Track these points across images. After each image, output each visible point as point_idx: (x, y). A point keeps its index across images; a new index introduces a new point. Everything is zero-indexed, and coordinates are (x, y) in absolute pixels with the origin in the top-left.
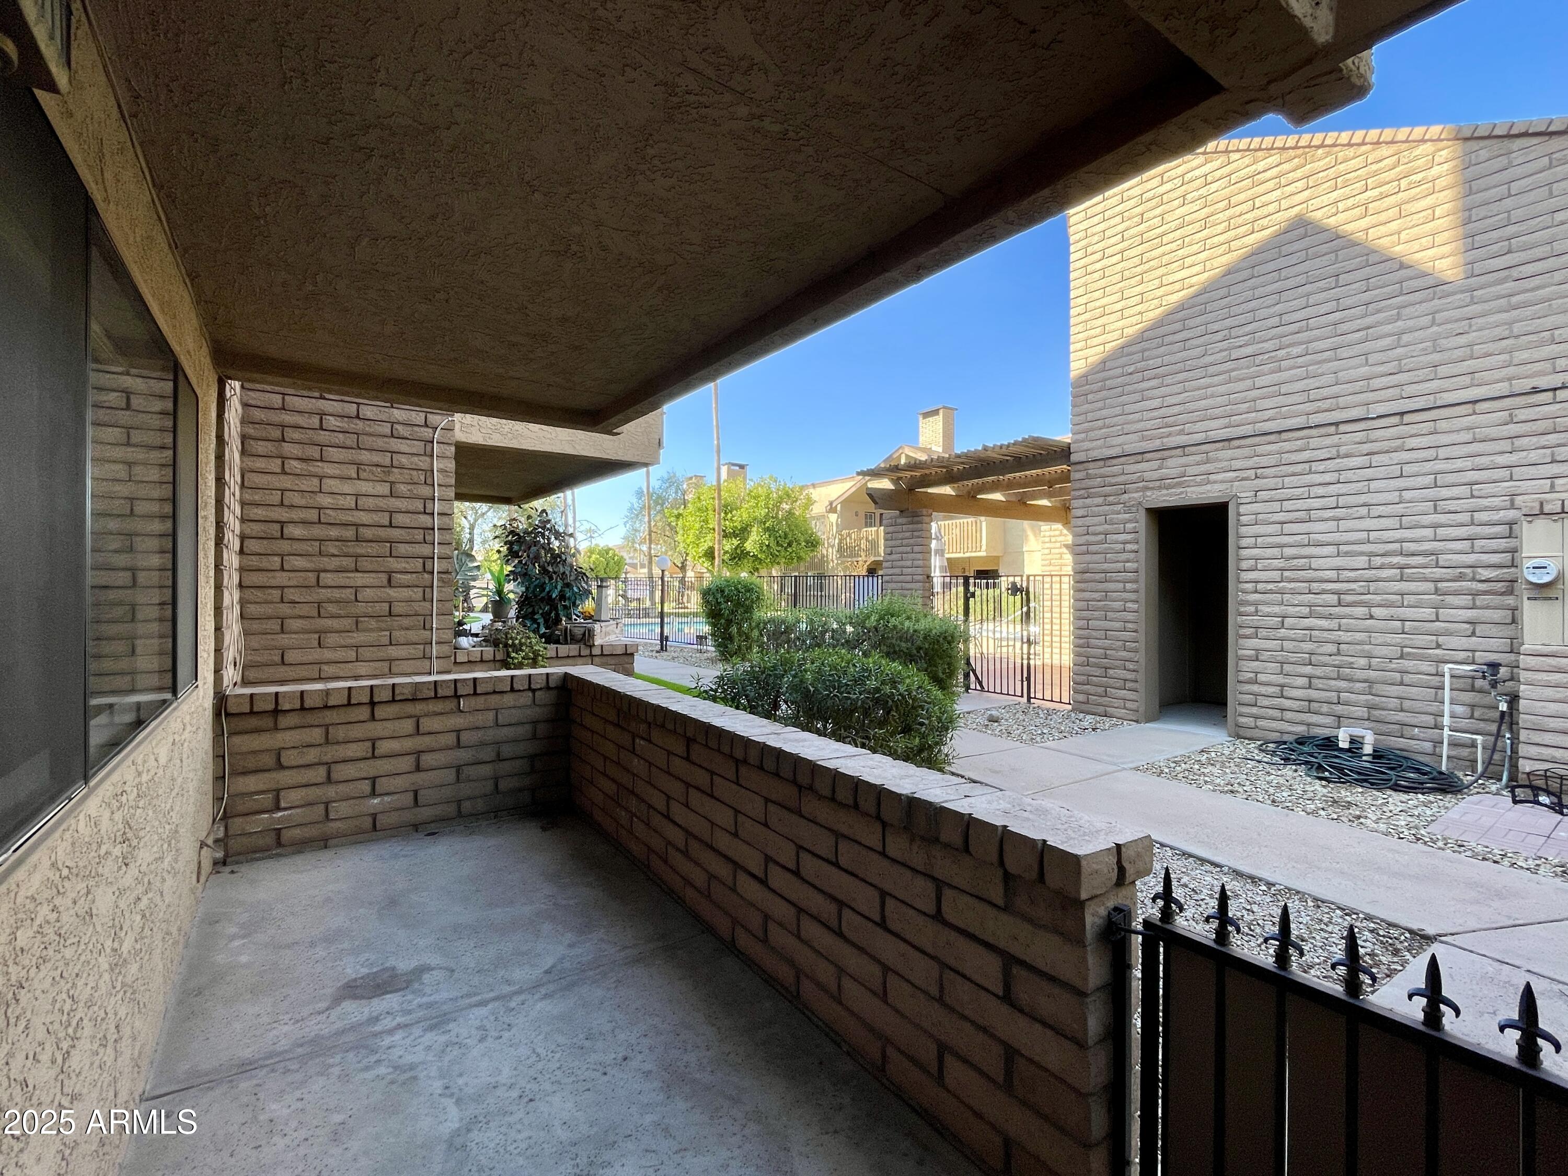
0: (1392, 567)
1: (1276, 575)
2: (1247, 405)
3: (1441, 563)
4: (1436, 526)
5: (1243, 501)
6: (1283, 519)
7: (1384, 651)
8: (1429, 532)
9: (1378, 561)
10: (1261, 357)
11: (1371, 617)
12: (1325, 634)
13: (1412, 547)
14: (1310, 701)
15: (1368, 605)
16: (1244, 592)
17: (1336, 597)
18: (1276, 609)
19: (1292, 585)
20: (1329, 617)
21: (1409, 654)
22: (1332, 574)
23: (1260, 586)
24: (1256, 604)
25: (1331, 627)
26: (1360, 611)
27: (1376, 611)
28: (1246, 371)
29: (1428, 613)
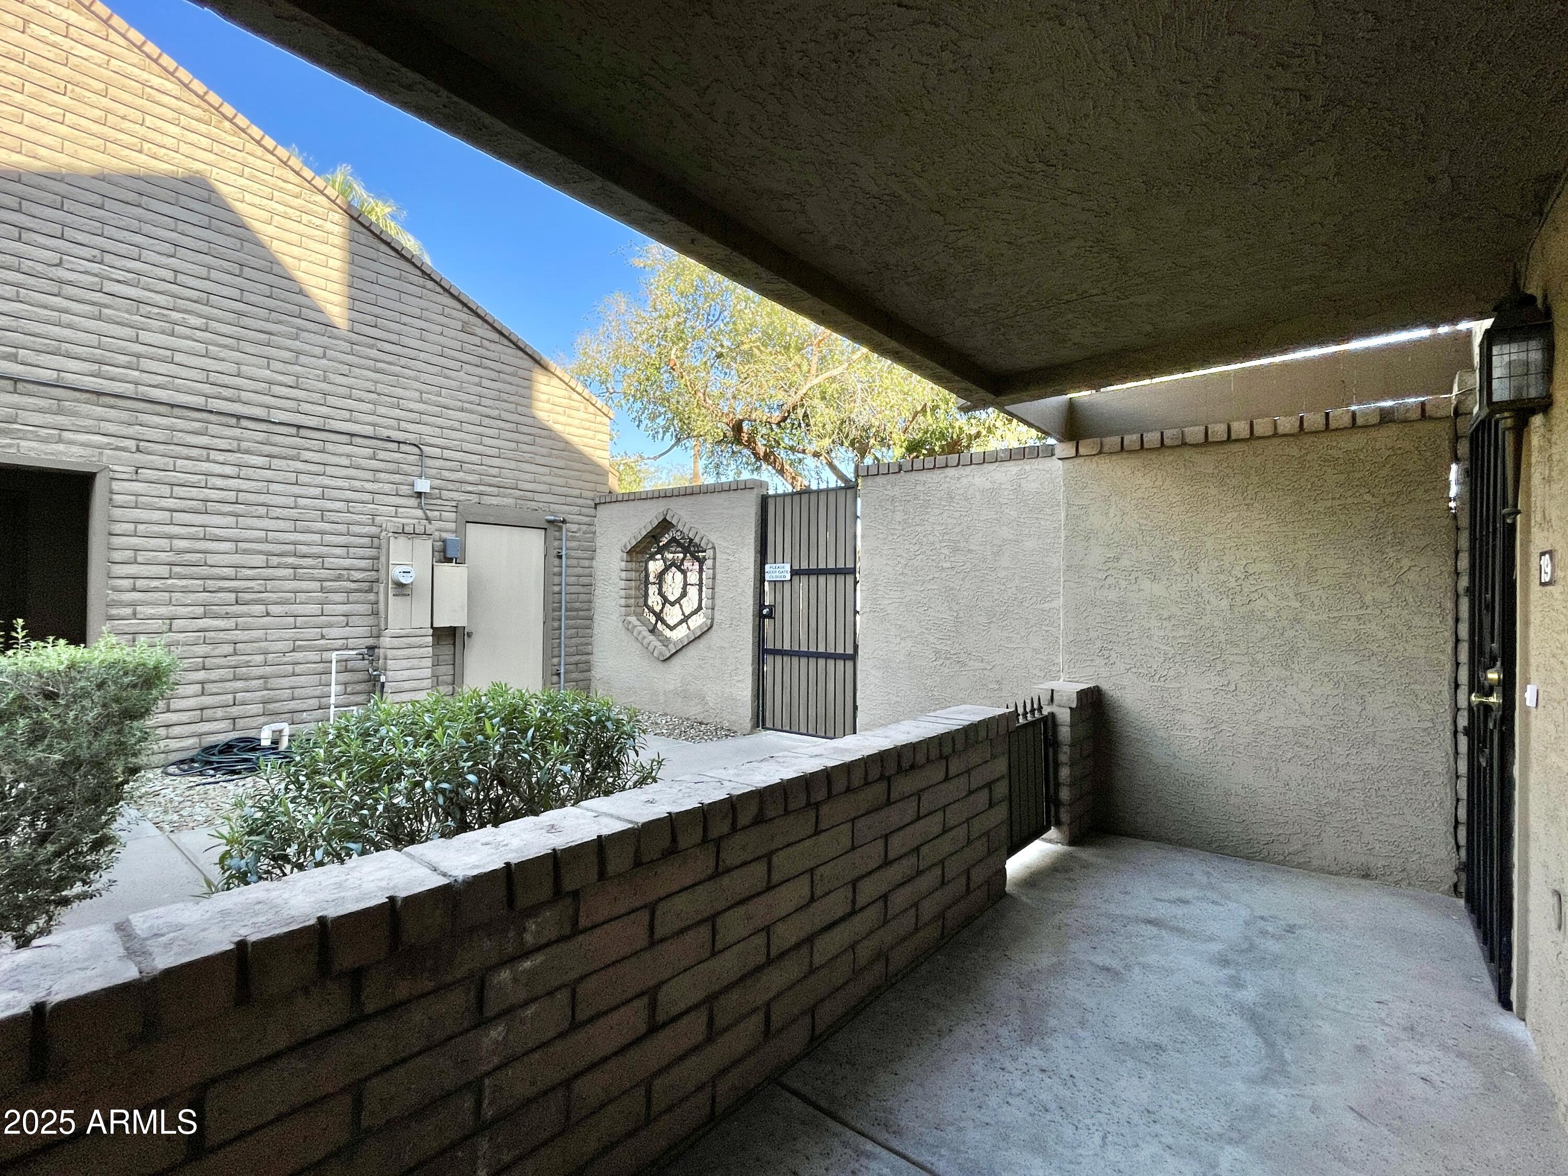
0: (287, 566)
1: (164, 571)
2: (127, 358)
3: (326, 566)
4: (322, 533)
5: (118, 476)
6: (173, 506)
7: (280, 646)
8: (317, 538)
9: (275, 560)
10: (149, 308)
11: (268, 614)
12: (222, 634)
13: (303, 549)
14: (202, 709)
15: (265, 603)
16: (115, 589)
17: (233, 595)
18: (163, 610)
19: (184, 582)
20: (227, 616)
21: (299, 646)
22: (230, 572)
23: (140, 583)
24: (133, 604)
25: (228, 627)
26: (259, 609)
27: (273, 609)
28: (126, 316)
29: (315, 609)
